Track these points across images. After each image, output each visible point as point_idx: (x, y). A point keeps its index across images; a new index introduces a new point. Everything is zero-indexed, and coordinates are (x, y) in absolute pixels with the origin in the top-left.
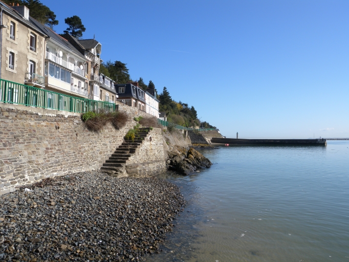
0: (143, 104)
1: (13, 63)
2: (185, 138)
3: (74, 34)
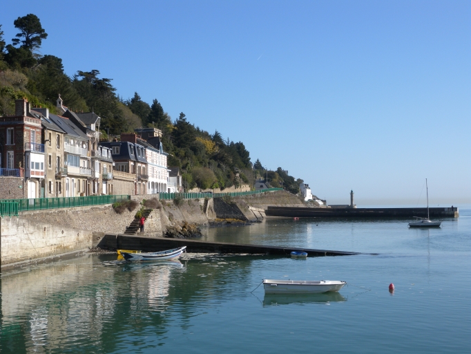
0: (144, 166)
1: (50, 163)
2: (205, 211)
3: (28, 44)
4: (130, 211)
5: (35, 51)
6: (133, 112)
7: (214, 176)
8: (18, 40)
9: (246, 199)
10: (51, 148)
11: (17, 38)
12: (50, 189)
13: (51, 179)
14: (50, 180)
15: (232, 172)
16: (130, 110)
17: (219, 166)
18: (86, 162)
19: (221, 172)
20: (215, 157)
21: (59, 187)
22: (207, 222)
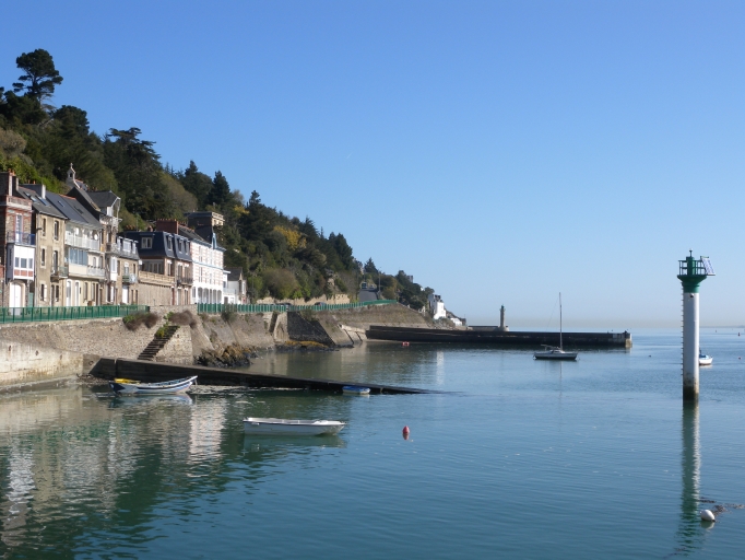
0: (188, 265)
1: (43, 260)
2: (272, 330)
3: (36, 91)
4: (149, 327)
5: (44, 101)
6: (186, 188)
7: (295, 281)
8: (21, 85)
9: (338, 314)
10: (46, 239)
11: (21, 82)
12: (42, 295)
13: (44, 281)
14: (42, 282)
15: (322, 276)
16: (181, 186)
17: (304, 267)
18: (98, 258)
19: (306, 276)
20: (299, 255)
21: (56, 293)
22: (272, 345)
